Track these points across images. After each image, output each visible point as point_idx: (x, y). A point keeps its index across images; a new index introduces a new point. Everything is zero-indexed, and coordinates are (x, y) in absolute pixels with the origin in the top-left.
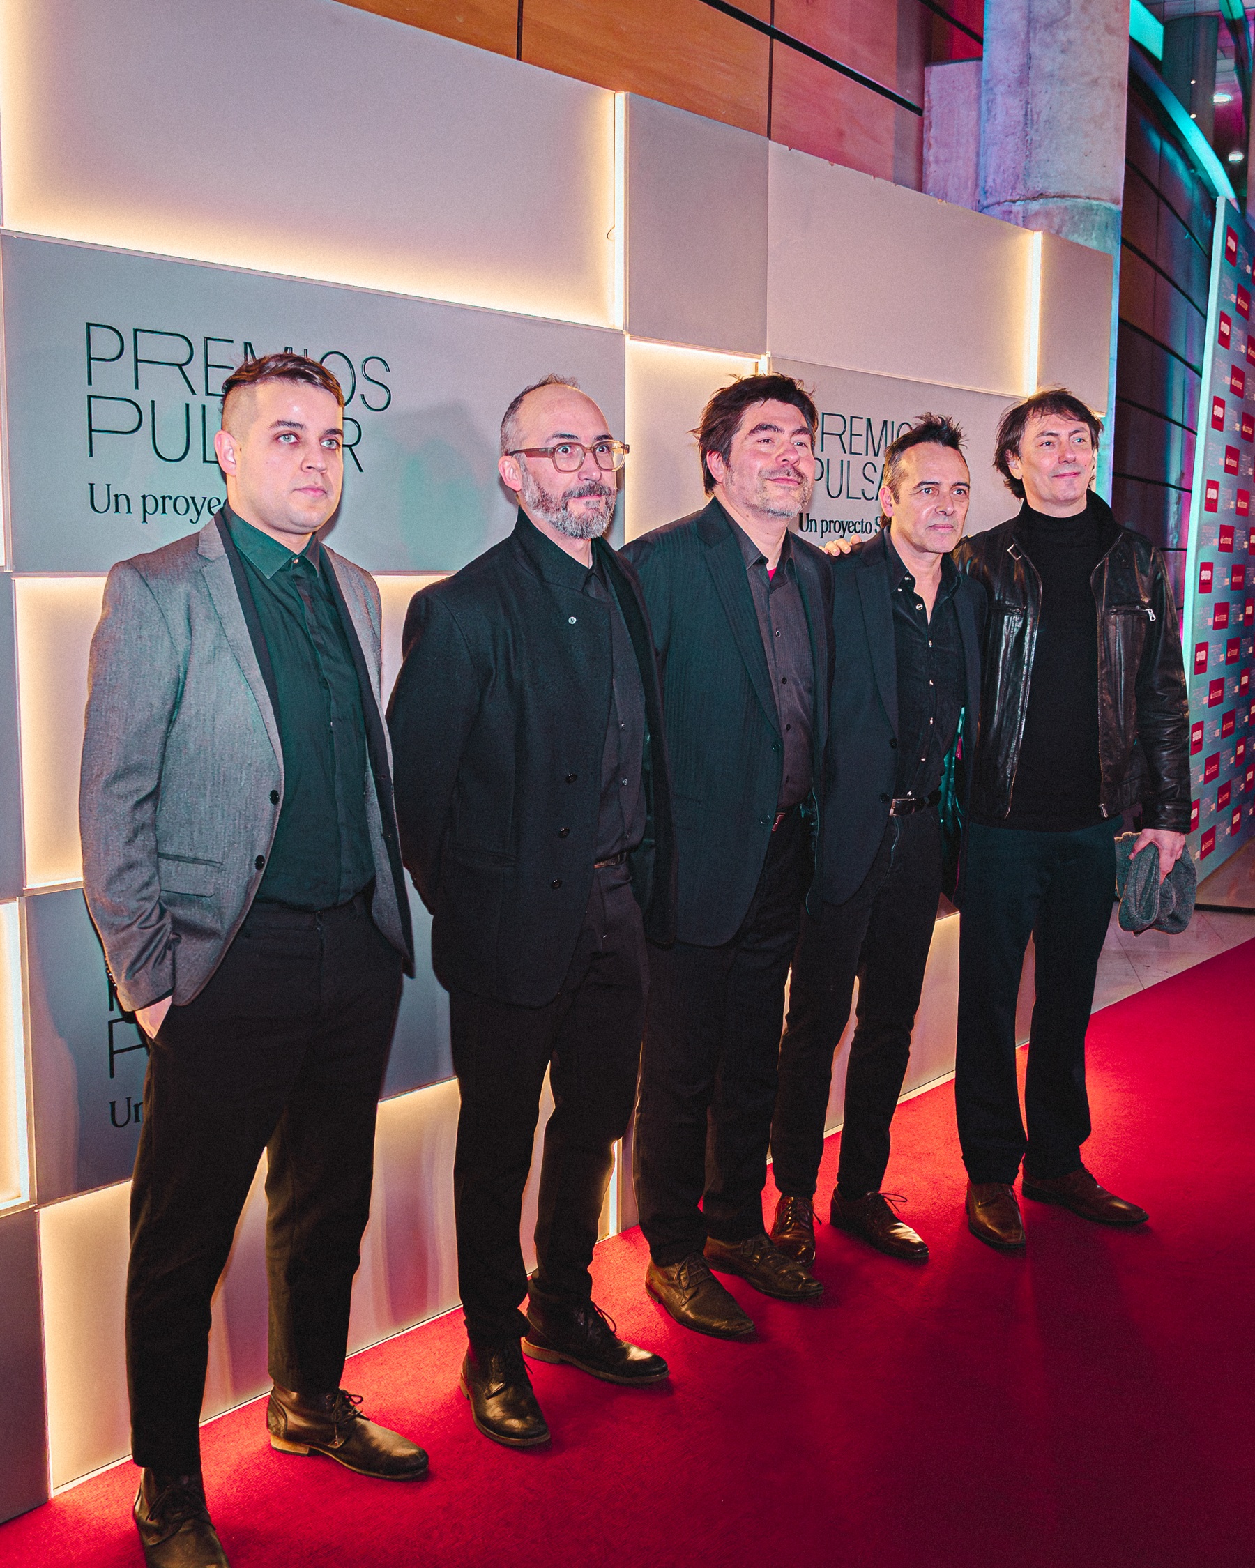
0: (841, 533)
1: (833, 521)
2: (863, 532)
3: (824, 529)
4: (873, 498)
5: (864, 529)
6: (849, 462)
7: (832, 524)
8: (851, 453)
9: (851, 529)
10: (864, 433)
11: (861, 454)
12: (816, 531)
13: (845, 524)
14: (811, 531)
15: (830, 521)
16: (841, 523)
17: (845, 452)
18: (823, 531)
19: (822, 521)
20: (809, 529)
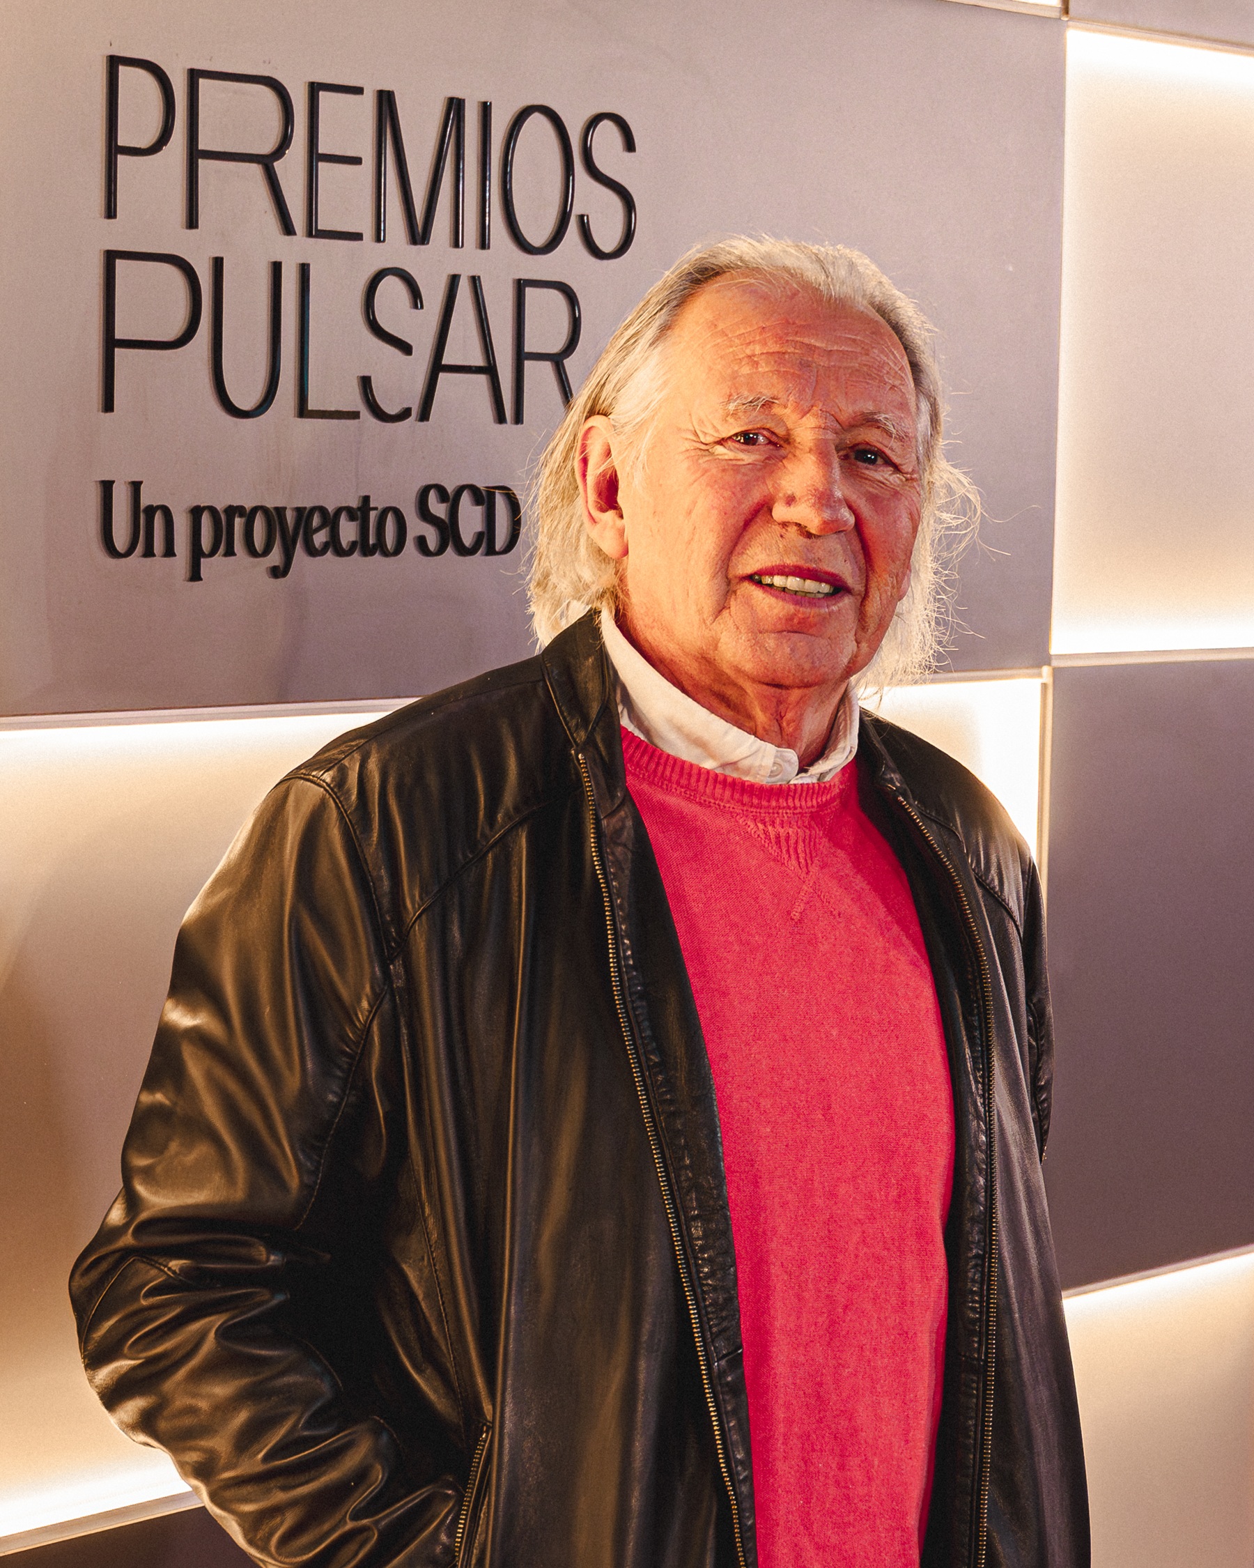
0: (275, 557)
1: (240, 510)
2: (367, 551)
3: (206, 544)
4: (405, 414)
5: (372, 540)
6: (304, 270)
7: (238, 522)
8: (313, 231)
9: (320, 538)
10: (366, 151)
11: (357, 237)
12: (169, 552)
13: (290, 517)
14: (149, 552)
15: (232, 511)
16: (275, 517)
17: (288, 229)
18: (197, 553)
19: (196, 512)
20: (140, 548)
